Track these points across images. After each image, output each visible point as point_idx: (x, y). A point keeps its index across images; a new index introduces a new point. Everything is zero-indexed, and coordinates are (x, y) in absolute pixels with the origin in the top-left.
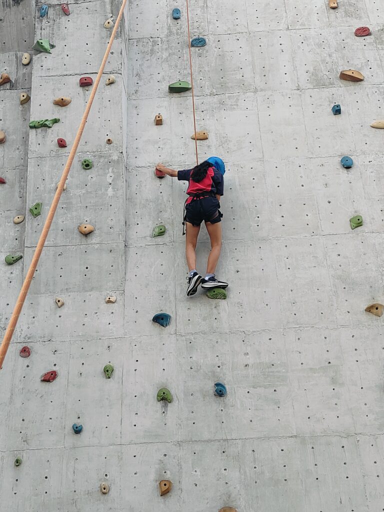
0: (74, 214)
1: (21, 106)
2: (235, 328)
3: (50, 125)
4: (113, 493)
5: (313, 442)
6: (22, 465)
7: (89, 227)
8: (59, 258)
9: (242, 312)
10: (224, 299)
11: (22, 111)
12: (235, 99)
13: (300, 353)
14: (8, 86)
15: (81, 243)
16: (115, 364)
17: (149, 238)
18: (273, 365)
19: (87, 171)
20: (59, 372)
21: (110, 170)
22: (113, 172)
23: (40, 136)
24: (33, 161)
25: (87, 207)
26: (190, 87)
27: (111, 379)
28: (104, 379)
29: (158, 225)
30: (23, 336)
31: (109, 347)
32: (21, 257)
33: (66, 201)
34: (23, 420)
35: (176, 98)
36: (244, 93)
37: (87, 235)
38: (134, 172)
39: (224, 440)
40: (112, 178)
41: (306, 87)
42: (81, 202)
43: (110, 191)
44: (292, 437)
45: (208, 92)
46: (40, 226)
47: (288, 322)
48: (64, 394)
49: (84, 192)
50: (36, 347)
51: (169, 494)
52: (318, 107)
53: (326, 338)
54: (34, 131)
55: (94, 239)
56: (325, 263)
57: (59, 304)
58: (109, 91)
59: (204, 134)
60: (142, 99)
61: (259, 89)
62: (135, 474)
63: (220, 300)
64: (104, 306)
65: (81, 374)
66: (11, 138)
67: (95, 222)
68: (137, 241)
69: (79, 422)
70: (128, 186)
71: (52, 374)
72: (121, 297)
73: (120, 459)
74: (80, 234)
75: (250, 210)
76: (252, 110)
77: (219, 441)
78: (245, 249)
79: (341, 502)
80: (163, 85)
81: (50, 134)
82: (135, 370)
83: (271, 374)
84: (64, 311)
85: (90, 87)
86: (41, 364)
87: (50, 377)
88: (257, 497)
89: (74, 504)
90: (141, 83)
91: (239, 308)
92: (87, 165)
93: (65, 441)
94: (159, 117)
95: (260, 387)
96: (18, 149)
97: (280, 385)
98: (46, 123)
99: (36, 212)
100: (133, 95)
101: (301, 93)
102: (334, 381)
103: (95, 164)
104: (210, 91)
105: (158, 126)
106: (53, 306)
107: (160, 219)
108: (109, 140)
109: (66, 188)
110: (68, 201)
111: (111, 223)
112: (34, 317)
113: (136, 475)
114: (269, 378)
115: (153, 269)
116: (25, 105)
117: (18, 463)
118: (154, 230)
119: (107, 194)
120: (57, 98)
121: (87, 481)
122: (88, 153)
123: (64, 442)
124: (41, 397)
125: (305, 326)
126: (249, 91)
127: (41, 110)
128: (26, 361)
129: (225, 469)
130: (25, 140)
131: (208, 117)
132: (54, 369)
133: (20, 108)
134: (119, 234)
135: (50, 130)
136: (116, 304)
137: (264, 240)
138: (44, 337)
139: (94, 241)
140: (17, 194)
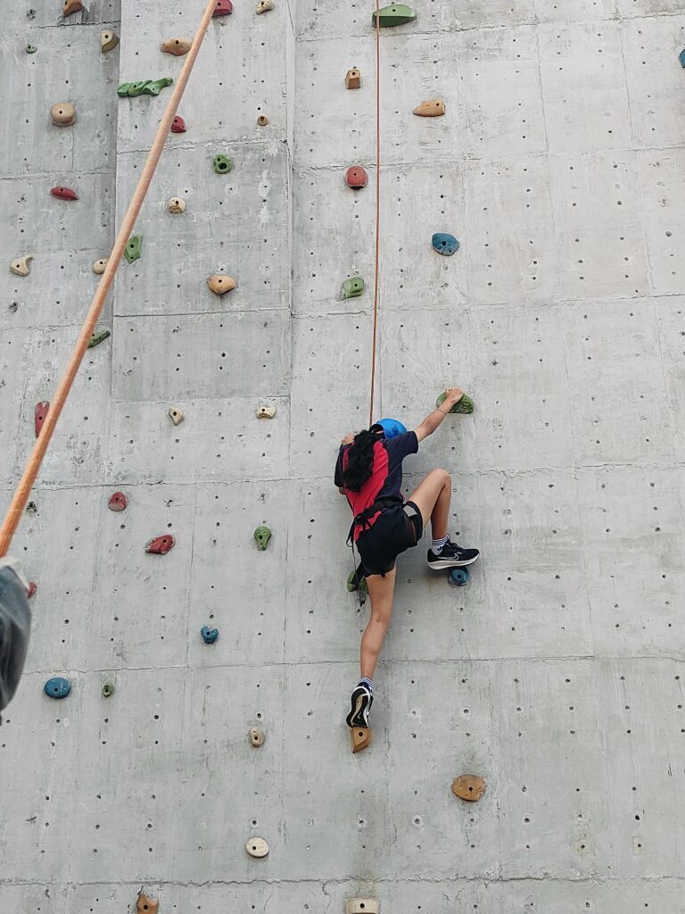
0: (200, 256)
1: (102, 56)
2: (488, 466)
3: (156, 91)
4: (271, 745)
5: (624, 669)
6: (115, 696)
7: (227, 282)
8: (173, 335)
9: (501, 437)
10: (469, 413)
11: (104, 64)
12: (497, 38)
13: (604, 511)
14: (78, 17)
15: (213, 309)
16: (274, 525)
17: (333, 302)
18: (555, 532)
19: (223, 176)
20: (176, 538)
21: (265, 174)
22: (269, 178)
23: (137, 111)
24: (126, 158)
25: (222, 243)
26: (413, 15)
27: (267, 551)
28: (256, 550)
29: (350, 278)
30: (113, 474)
31: (263, 496)
32: (108, 335)
33: (184, 233)
34: (116, 619)
35: (387, 37)
36: (514, 27)
37: (222, 294)
38: (308, 177)
39: (465, 661)
40: (268, 189)
41: (631, 13)
42: (212, 235)
43: (264, 215)
44: (585, 658)
45: (446, 24)
46: (139, 278)
47: (585, 456)
48: (186, 576)
49: (217, 215)
50: (136, 494)
51: (368, 750)
52: (653, 53)
53: (653, 485)
54: (126, 101)
55: (236, 304)
56: (656, 349)
57: (176, 420)
58: (263, 25)
59: (438, 105)
60: (323, 40)
61: (540, 17)
62: (309, 714)
63: (462, 415)
64: (254, 423)
65: (215, 541)
66: (87, 115)
67: (238, 271)
68: (313, 306)
69: (212, 624)
70: (297, 205)
71: (165, 541)
72: (284, 408)
73: (283, 687)
74: (211, 293)
75: (519, 250)
76: (529, 59)
77: (456, 661)
78: (508, 323)
79: (670, 773)
80: (361, 12)
81: (155, 108)
82: (309, 537)
83: (551, 547)
84: (184, 431)
85: (228, 18)
86: (145, 523)
87: (161, 547)
88: (521, 760)
89: (205, 763)
90: (321, 10)
91: (496, 430)
92: (223, 166)
93: (189, 655)
94: (354, 74)
95: (531, 570)
96: (99, 136)
97: (567, 567)
98: (148, 87)
99: (132, 252)
100: (306, 32)
101: (621, 26)
102: (665, 561)
103: (237, 163)
104: (449, 24)
105: (351, 91)
106: (165, 422)
107: (354, 267)
108: (262, 118)
109: (186, 210)
110: (189, 232)
111: (266, 274)
112: (132, 442)
113: (310, 717)
114: (547, 555)
115: (341, 358)
116: (111, 55)
117: (108, 691)
118: (343, 287)
119: (259, 221)
120: (168, 40)
121: (226, 725)
122: (224, 143)
123: (186, 658)
124: (147, 579)
125: (614, 463)
126: (522, 22)
127: (139, 62)
128: (120, 518)
129: (466, 711)
130: (111, 119)
131: (446, 73)
132: (169, 532)
133: (102, 59)
134: (281, 294)
135: (154, 101)
136: (274, 420)
137: (544, 304)
138: (150, 476)
139: (235, 306)
140: (98, 221)
